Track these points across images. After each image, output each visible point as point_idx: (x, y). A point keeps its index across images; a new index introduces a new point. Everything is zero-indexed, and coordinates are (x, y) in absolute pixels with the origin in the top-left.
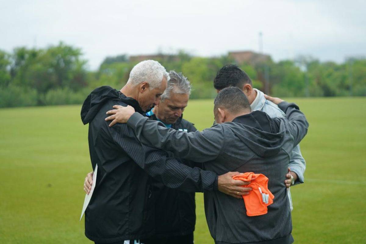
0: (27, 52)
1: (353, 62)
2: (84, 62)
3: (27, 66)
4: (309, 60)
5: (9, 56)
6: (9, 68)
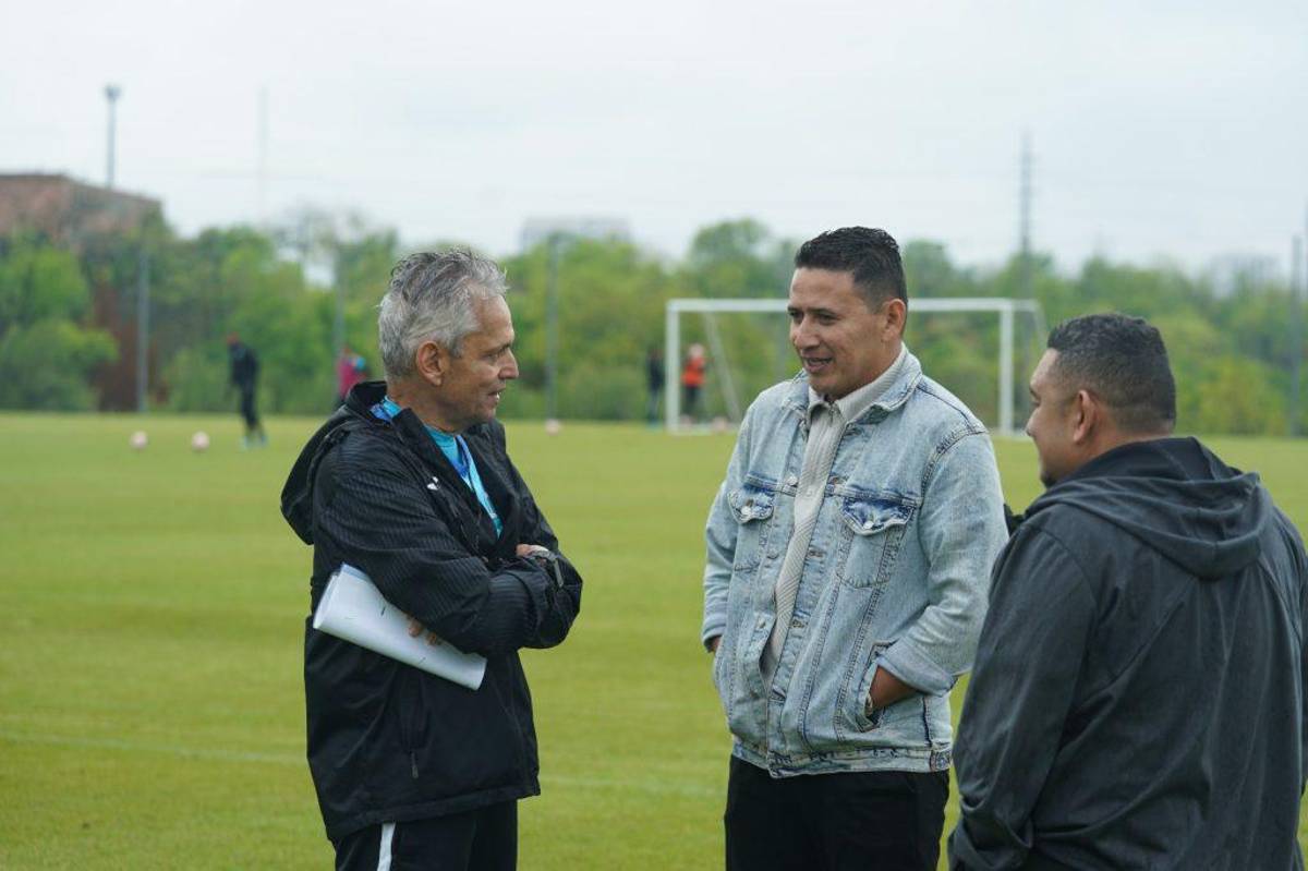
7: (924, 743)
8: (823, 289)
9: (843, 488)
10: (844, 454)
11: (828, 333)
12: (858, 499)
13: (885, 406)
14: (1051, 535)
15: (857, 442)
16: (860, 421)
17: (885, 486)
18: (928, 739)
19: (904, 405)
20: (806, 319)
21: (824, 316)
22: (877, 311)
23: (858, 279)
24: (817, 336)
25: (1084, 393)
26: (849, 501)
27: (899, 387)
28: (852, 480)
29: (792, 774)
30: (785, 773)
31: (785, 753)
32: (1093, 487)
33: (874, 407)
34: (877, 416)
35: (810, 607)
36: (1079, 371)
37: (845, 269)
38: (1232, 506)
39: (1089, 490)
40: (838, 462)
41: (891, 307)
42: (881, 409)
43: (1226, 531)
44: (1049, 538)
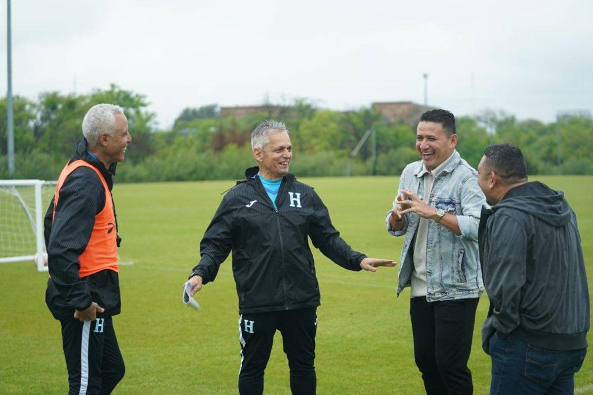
0: (61, 100)
1: (568, 122)
2: (149, 117)
3: (60, 121)
4: (500, 118)
5: (33, 106)
6: (31, 124)
7: (477, 287)
8: (431, 129)
9: (434, 199)
10: (435, 188)
11: (433, 144)
12: (440, 202)
13: (447, 171)
14: (507, 215)
15: (439, 183)
16: (439, 176)
17: (447, 197)
18: (477, 286)
19: (453, 170)
20: (425, 140)
21: (431, 138)
22: (448, 138)
23: (444, 126)
24: (428, 145)
25: (493, 173)
26: (437, 204)
27: (452, 163)
28: (437, 196)
29: (434, 300)
30: (432, 300)
31: (432, 293)
32: (518, 200)
33: (444, 171)
34: (445, 174)
35: (431, 241)
36: (492, 165)
37: (439, 122)
38: (560, 203)
39: (517, 201)
40: (433, 190)
41: (453, 137)
42: (446, 172)
43: (560, 212)
44: (507, 217)
